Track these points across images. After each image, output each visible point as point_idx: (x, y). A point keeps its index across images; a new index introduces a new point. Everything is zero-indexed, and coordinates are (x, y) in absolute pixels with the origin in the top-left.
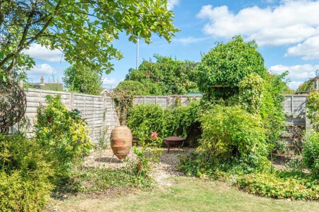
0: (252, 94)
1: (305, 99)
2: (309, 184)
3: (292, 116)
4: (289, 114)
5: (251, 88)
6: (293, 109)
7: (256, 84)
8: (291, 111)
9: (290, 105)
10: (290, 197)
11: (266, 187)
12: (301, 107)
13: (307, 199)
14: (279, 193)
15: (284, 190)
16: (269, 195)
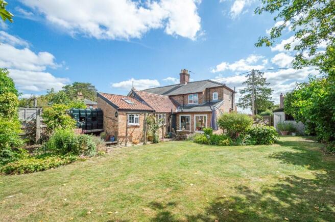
0: (9, 107)
1: (35, 111)
2: (62, 157)
3: (25, 122)
4: (24, 120)
5: (8, 103)
6: (26, 117)
7: (13, 100)
8: (25, 118)
9: (23, 115)
10: (53, 167)
11: (34, 166)
12: (32, 116)
13: (63, 165)
14: (45, 167)
15: (48, 164)
16: (38, 170)
